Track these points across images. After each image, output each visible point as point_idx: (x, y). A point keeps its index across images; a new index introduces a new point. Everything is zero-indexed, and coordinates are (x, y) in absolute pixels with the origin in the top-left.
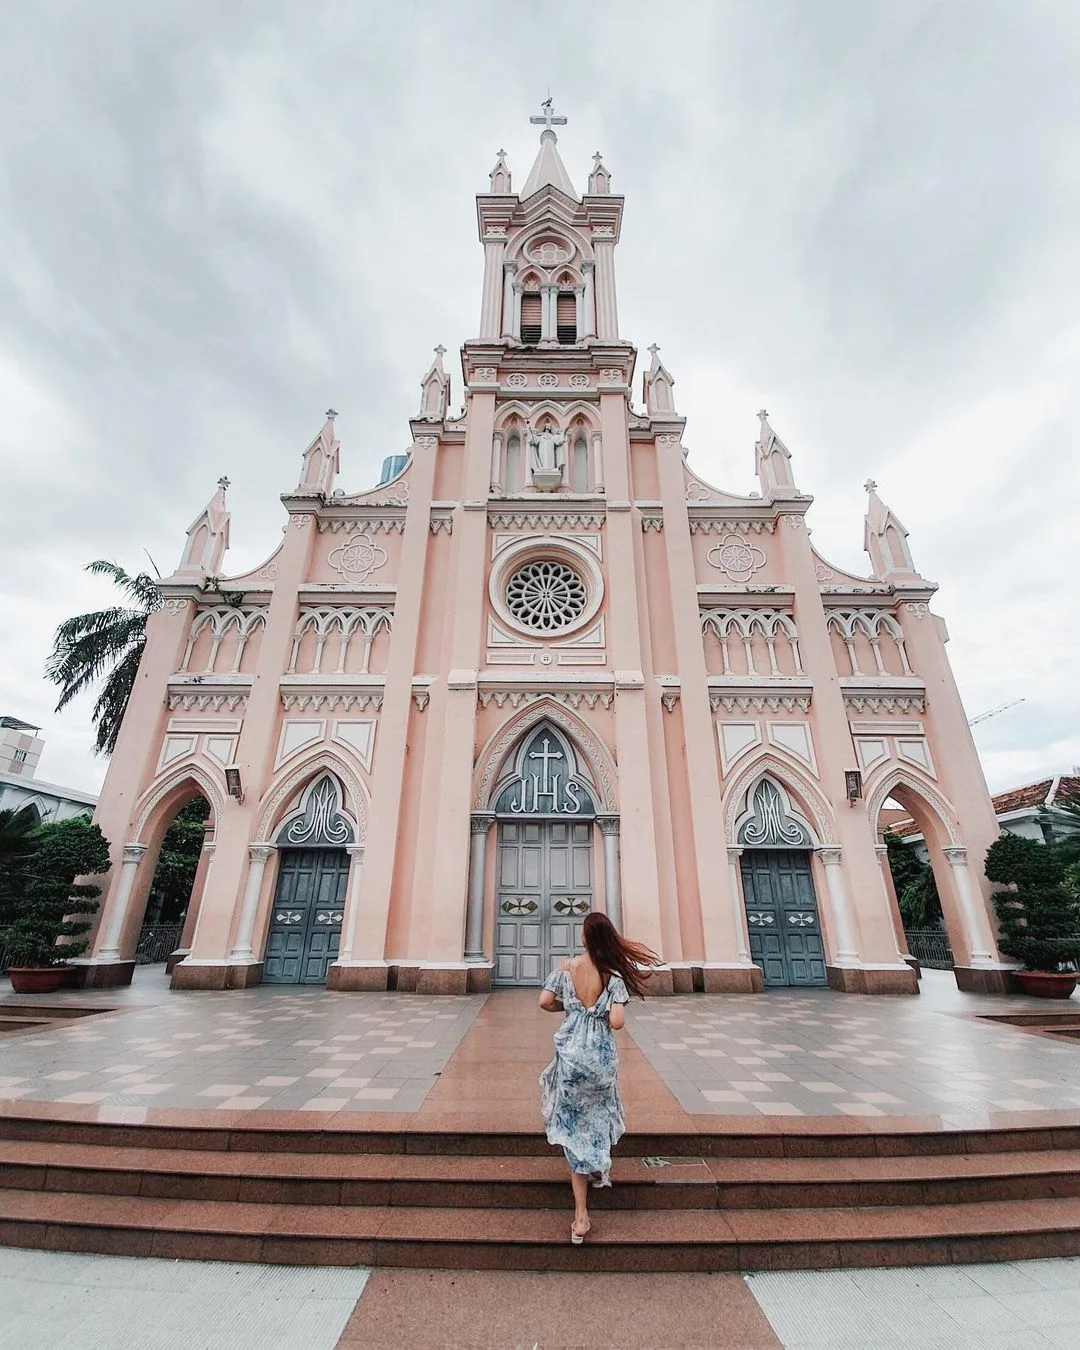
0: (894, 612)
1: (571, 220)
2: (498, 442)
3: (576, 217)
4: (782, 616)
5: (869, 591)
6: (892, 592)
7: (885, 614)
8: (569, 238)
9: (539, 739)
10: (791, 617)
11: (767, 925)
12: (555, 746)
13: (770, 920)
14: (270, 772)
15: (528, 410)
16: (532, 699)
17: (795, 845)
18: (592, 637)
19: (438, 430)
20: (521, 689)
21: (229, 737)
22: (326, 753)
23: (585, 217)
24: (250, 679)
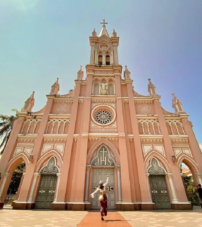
1: (109, 42)
2: (93, 85)
4: (156, 121)
5: (174, 116)
7: (178, 121)
8: (108, 45)
9: (102, 148)
11: (156, 193)
12: (106, 150)
14: (40, 156)
15: (100, 79)
16: (100, 139)
17: (161, 174)
18: (113, 126)
19: (81, 82)
20: (98, 137)
21: (31, 148)
22: (53, 152)
23: (111, 41)
24: (36, 135)
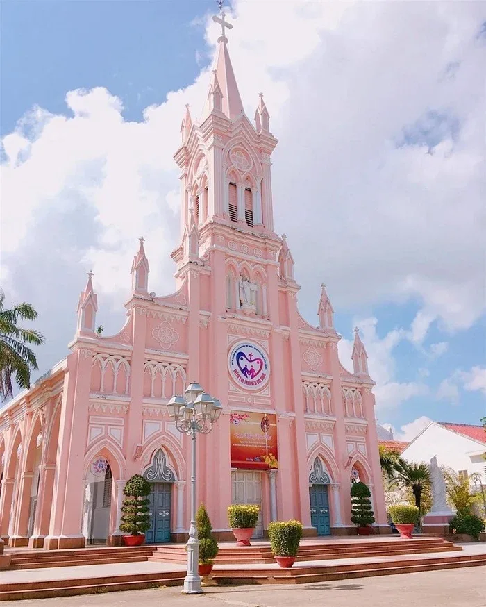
0: (360, 390)
4: (326, 388)
6: (361, 384)
7: (357, 391)
10: (329, 388)
13: (315, 511)
15: (237, 264)
17: (325, 483)
18: (266, 392)
21: (119, 427)
22: (164, 439)
23: (259, 143)
24: (129, 399)
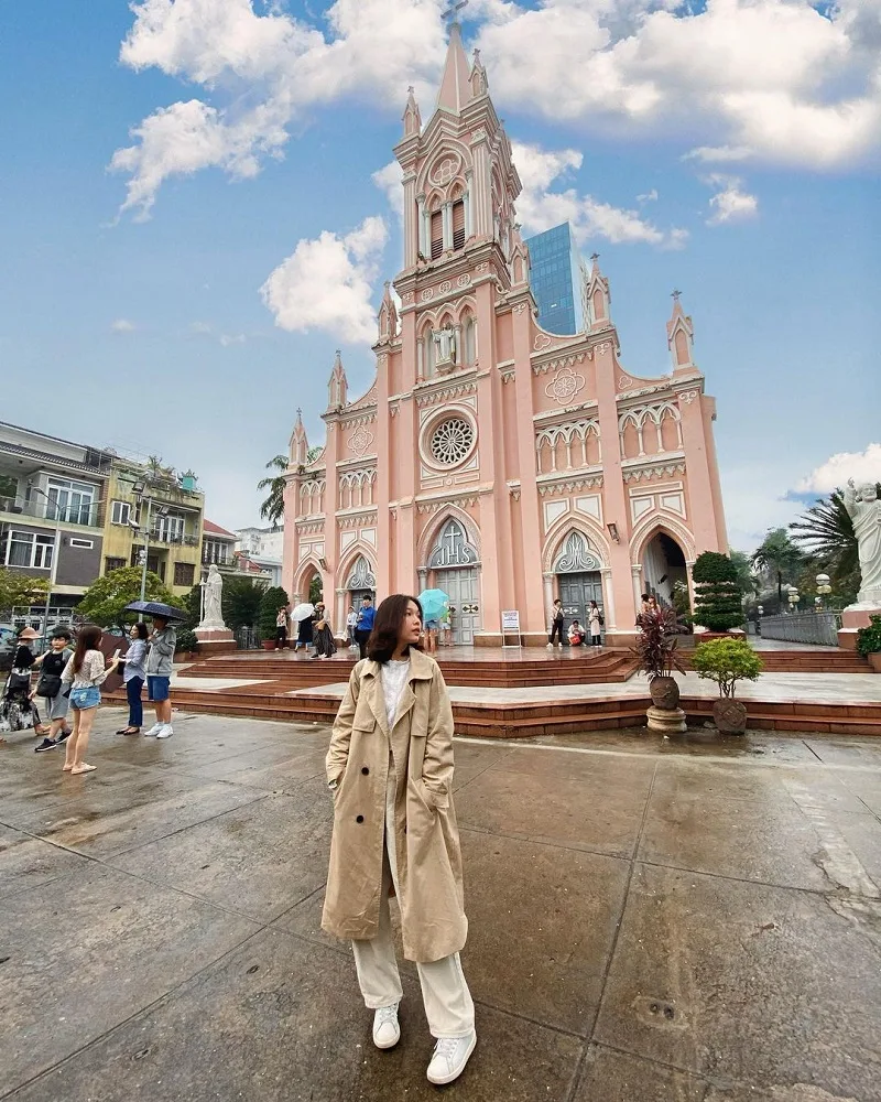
0: (675, 401)
1: (456, 134)
2: (420, 346)
3: (460, 129)
4: (592, 423)
5: (652, 390)
6: (669, 389)
7: (669, 404)
8: (458, 152)
9: (449, 527)
10: (597, 422)
11: (574, 614)
12: (457, 529)
13: (576, 611)
14: (338, 557)
15: (434, 315)
16: (443, 506)
17: (590, 569)
18: (472, 465)
19: (387, 349)
20: (438, 501)
22: (359, 546)
23: (465, 126)
24: (324, 516)
